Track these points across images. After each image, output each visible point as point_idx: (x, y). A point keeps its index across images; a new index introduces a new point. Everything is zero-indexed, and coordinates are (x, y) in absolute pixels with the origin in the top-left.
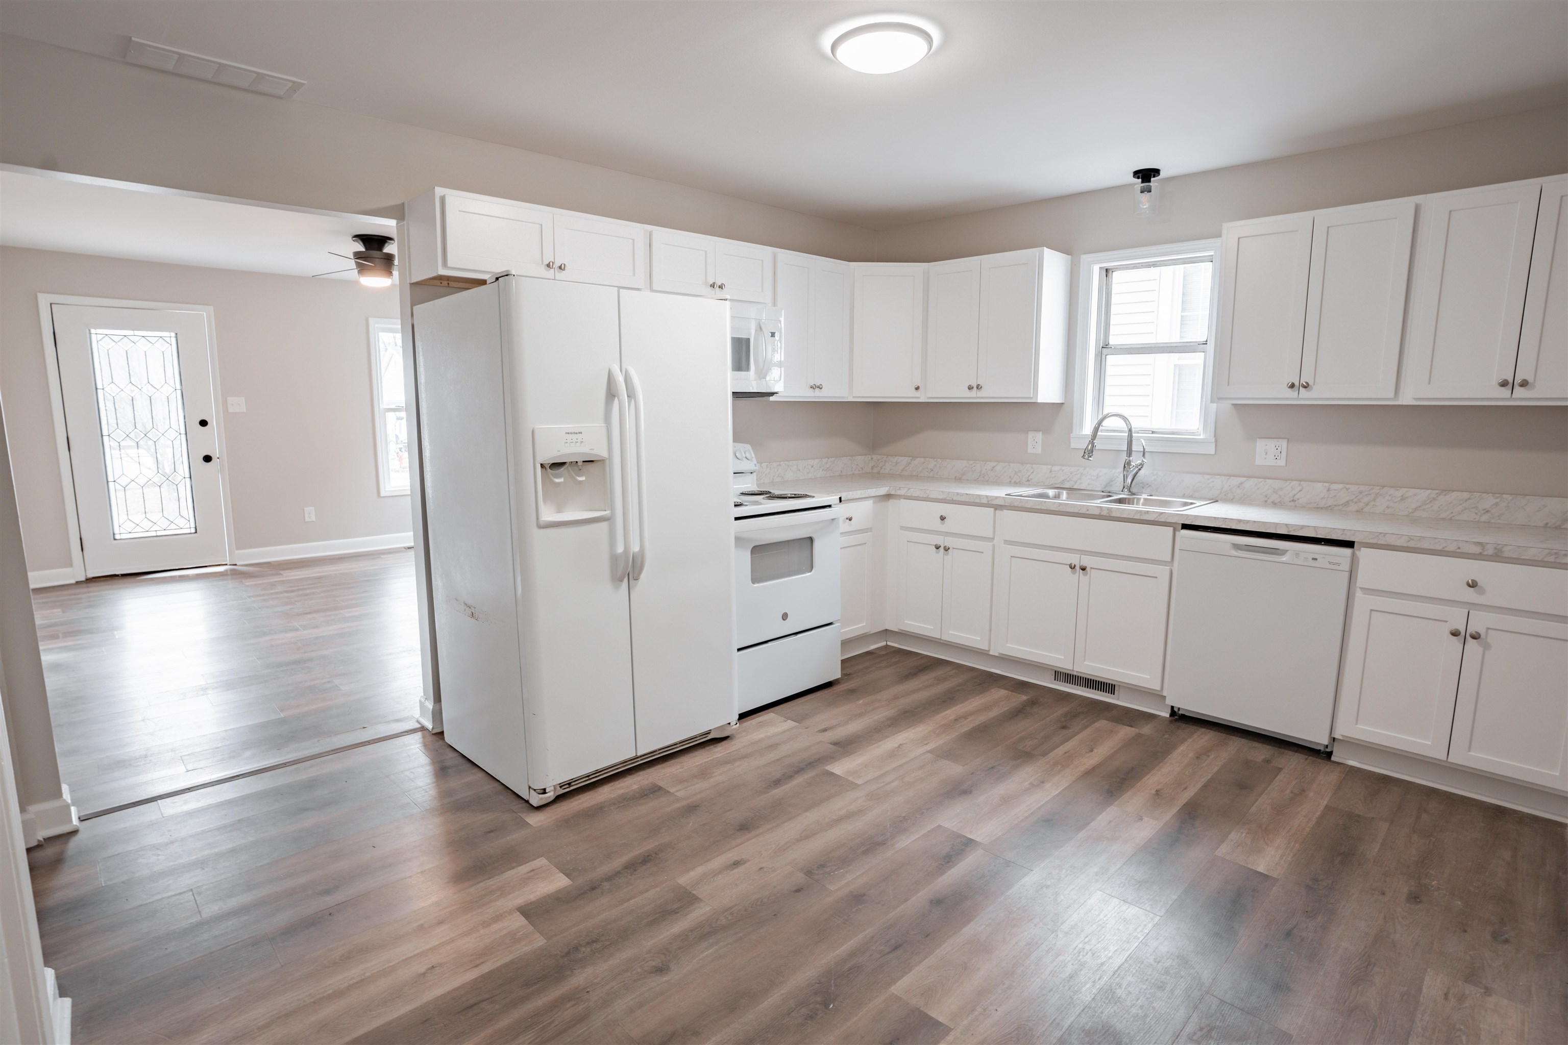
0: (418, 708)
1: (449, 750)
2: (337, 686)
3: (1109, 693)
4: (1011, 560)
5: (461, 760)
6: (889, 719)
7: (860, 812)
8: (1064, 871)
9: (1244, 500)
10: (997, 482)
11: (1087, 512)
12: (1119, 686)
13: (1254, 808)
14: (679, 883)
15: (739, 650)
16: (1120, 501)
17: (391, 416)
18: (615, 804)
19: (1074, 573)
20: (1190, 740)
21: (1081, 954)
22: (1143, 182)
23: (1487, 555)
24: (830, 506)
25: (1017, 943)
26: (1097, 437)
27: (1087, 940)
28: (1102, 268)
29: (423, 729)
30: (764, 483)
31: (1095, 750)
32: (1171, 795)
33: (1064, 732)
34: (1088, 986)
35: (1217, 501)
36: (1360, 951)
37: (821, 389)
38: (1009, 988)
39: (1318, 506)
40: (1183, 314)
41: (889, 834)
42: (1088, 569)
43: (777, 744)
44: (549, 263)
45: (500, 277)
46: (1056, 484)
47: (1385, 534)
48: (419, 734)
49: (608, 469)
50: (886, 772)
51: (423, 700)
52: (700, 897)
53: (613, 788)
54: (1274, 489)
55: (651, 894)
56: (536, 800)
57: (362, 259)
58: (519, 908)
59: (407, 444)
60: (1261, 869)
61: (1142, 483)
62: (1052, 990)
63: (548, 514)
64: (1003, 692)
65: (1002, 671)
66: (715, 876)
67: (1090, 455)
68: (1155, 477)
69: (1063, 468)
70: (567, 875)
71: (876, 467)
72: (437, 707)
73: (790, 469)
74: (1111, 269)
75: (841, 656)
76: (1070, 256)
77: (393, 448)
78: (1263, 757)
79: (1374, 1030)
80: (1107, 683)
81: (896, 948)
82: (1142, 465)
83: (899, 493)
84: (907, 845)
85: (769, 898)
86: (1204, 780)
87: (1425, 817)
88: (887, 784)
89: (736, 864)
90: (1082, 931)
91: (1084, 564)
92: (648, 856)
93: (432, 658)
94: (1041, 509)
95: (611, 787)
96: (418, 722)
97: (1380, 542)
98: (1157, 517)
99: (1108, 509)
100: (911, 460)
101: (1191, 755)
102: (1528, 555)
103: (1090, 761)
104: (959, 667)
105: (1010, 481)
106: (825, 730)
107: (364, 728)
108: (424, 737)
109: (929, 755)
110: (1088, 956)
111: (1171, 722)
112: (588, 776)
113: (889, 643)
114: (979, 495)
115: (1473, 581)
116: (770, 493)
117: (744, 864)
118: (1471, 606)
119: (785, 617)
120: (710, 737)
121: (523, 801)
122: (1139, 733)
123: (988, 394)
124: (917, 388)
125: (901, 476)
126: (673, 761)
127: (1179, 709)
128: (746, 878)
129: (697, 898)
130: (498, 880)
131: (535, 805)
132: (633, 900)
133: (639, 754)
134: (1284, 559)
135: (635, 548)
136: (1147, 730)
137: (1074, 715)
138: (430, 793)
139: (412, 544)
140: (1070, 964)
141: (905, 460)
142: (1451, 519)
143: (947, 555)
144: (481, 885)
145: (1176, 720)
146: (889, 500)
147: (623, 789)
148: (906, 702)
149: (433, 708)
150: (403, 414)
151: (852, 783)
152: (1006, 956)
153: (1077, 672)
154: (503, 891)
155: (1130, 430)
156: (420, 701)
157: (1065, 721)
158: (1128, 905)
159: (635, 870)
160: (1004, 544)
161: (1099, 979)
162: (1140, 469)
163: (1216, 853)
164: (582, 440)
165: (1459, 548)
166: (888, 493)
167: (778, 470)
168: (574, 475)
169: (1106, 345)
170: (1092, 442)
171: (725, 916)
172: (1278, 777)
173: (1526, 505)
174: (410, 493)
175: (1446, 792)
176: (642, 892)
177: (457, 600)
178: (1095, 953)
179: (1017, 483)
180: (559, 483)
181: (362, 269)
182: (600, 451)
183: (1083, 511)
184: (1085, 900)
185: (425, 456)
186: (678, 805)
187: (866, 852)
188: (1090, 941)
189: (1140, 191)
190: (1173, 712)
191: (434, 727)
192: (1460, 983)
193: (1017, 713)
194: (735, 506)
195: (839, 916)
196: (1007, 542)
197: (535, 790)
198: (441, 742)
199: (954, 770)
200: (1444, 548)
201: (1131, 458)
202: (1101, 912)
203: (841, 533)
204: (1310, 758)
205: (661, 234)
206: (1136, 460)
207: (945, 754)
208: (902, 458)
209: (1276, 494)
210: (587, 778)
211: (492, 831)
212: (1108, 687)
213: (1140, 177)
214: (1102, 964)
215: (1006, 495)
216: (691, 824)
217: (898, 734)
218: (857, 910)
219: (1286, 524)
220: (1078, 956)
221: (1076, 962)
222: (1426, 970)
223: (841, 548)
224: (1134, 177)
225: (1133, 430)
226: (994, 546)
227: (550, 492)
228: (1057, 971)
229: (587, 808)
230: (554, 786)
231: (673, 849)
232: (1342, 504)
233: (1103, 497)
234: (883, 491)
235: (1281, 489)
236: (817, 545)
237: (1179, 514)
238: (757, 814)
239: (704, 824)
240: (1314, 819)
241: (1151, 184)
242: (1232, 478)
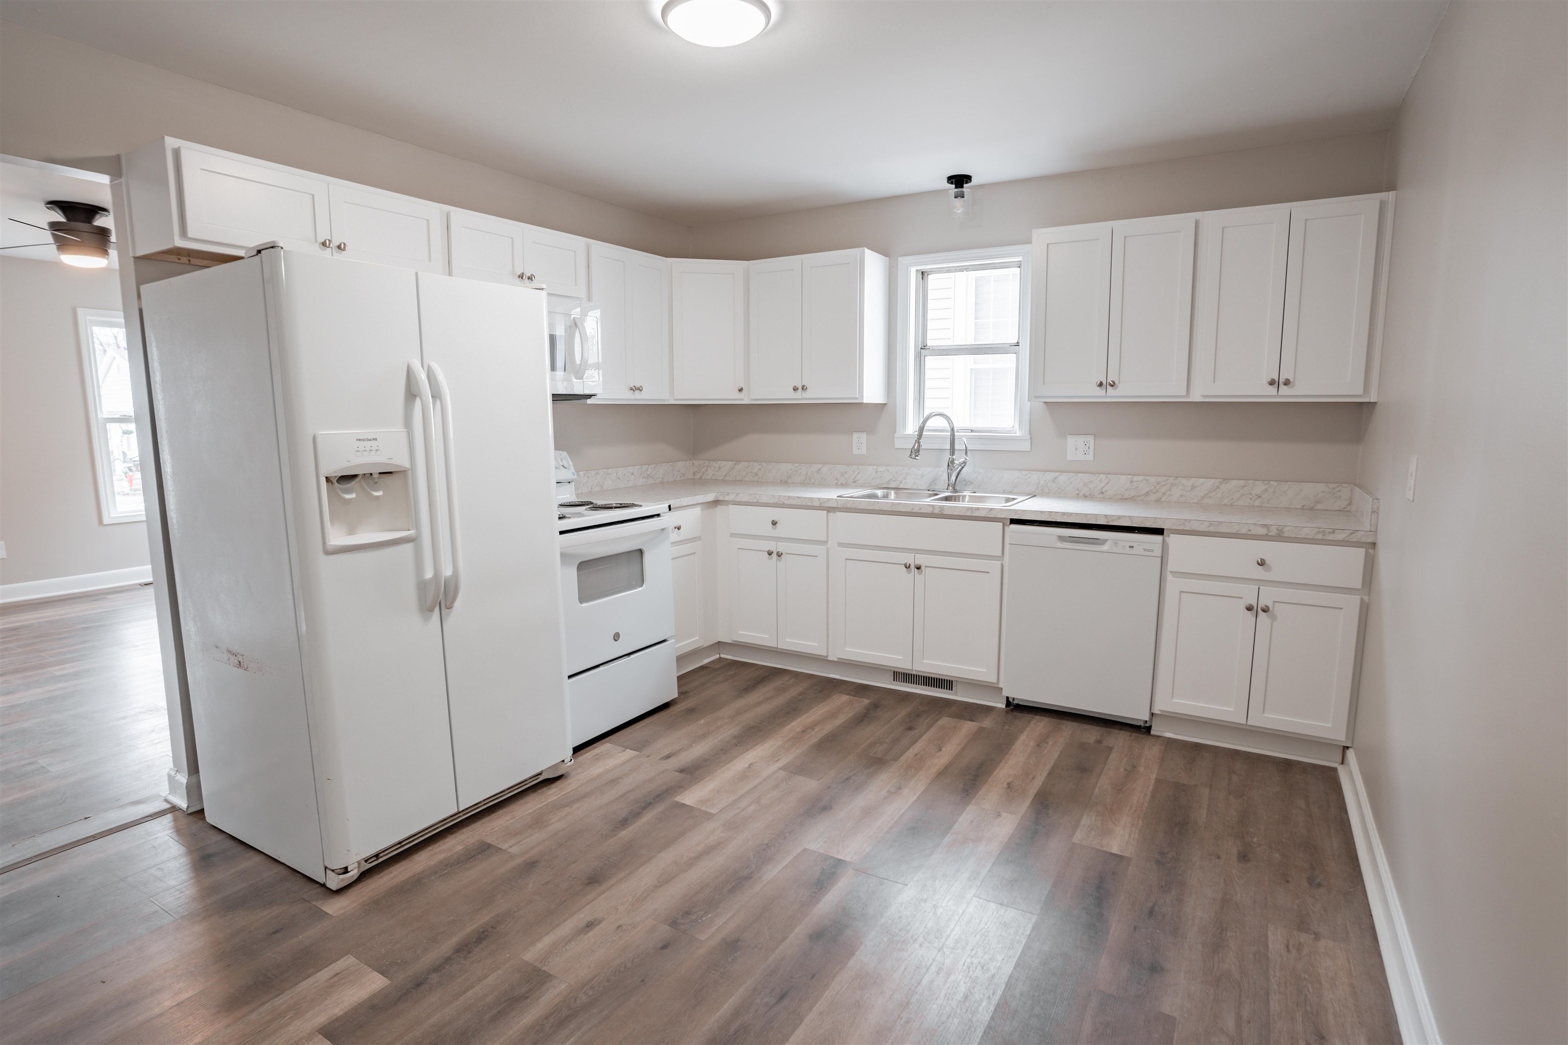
0: (166, 783)
1: (212, 831)
2: (43, 767)
3: (947, 689)
4: (846, 562)
5: (231, 843)
6: (735, 737)
7: (719, 845)
8: (938, 880)
9: (1059, 494)
10: (823, 484)
11: (920, 511)
12: (957, 681)
13: (1097, 791)
14: (524, 960)
15: (570, 677)
16: (947, 499)
17: (114, 430)
18: (436, 873)
19: (909, 572)
20: (1028, 729)
21: (971, 969)
22: (956, 187)
23: (1271, 536)
24: (658, 515)
25: (906, 969)
26: (923, 436)
27: (973, 952)
28: (918, 270)
29: (174, 809)
30: (582, 493)
31: (944, 749)
32: (1022, 786)
33: (911, 733)
34: (984, 1004)
35: (1035, 496)
36: (1213, 917)
37: (641, 391)
38: (908, 1022)
39: (1123, 497)
40: (976, 321)
41: (754, 865)
42: (923, 568)
43: (618, 778)
44: (325, 241)
45: (263, 250)
46: (882, 484)
47: (1190, 521)
48: (169, 818)
49: (410, 482)
50: (741, 796)
51: (173, 773)
52: (552, 973)
53: (432, 853)
54: (1085, 483)
55: (491, 979)
56: (334, 882)
57: (63, 231)
58: (321, 1028)
59: (139, 462)
60: (1115, 850)
61: (965, 480)
62: (950, 1015)
63: (337, 537)
64: (845, 698)
65: (841, 676)
66: (566, 944)
67: (917, 454)
68: (977, 474)
69: (888, 468)
70: (382, 973)
71: (698, 473)
72: (194, 779)
73: (610, 478)
74: (927, 272)
75: (677, 672)
76: (888, 258)
77: (119, 467)
78: (1094, 738)
79: (1240, 996)
80: (944, 680)
81: (782, 997)
82: (965, 463)
83: (727, 498)
84: (775, 876)
85: (632, 961)
86: (1048, 768)
87: (1235, 778)
88: (743, 810)
89: (590, 925)
90: (967, 944)
91: (918, 562)
92: (483, 932)
93: (184, 721)
94: (874, 510)
95: (429, 852)
96: (166, 801)
97: (1186, 528)
98: (988, 513)
99: (940, 507)
100: (735, 464)
101: (1032, 743)
102: (1302, 535)
103: (941, 760)
104: (796, 675)
105: (837, 483)
106: (668, 757)
107: (86, 818)
108: (175, 820)
109: (782, 773)
110: (978, 971)
111: (1007, 712)
112: (400, 843)
113: (722, 656)
114: (811, 498)
115: (1261, 559)
116: (592, 503)
117: (599, 924)
118: (1260, 582)
119: (616, 637)
120: (541, 778)
121: (319, 886)
122: (981, 727)
123: (814, 395)
124: (741, 390)
125: (724, 482)
126: (501, 812)
127: (1014, 699)
128: (603, 941)
129: (549, 975)
130: (290, 996)
131: (334, 889)
132: (470, 991)
133: (461, 810)
134: (1105, 548)
135: (447, 572)
136: (988, 722)
137: (917, 715)
138: (187, 892)
139: (150, 579)
140: (962, 982)
141: (729, 465)
142: (1232, 505)
143: (780, 561)
144: (267, 1006)
145: (1012, 710)
146: (716, 507)
147: (444, 852)
148: (749, 717)
149: (187, 783)
150: (132, 427)
151: (707, 813)
152: (898, 985)
153: (916, 671)
154: (296, 1011)
155: (952, 429)
156: (169, 775)
157: (910, 722)
158: (1004, 908)
159: (469, 953)
160: (838, 546)
161: (993, 994)
162: (963, 467)
163: (1073, 840)
164: (377, 448)
165: (1250, 531)
166: (716, 499)
167: (596, 479)
168: (367, 488)
169: (925, 346)
170: (918, 441)
171: (585, 992)
172: (1111, 756)
173: (1288, 490)
174: (145, 519)
175: (1245, 752)
176: (480, 980)
177: (217, 647)
178: (984, 966)
179: (843, 485)
180: (350, 500)
181: (62, 244)
182: (400, 460)
183: (916, 510)
184: (964, 909)
185: (165, 472)
186: (512, 864)
187: (733, 890)
188: (976, 953)
189: (953, 196)
190: (1008, 703)
191: (190, 805)
192: (1295, 932)
193: (862, 718)
194: (560, 518)
195: (715, 970)
196: (841, 545)
197: (333, 871)
198: (200, 823)
199: (809, 785)
200: (1237, 531)
201: (954, 456)
202: (981, 920)
203: (672, 543)
204: (1134, 734)
205: (459, 215)
206: (959, 459)
207: (798, 769)
208: (725, 463)
209: (1087, 487)
210: (399, 846)
211: (277, 931)
212: (945, 683)
213: (954, 182)
214: (993, 976)
215: (838, 497)
216: (531, 885)
217: (747, 753)
218: (733, 959)
219: (1105, 515)
220: (969, 972)
221: (968, 979)
222: (1267, 925)
223: (672, 559)
224: (948, 182)
225: (955, 429)
226: (828, 549)
227: (340, 511)
228: (951, 994)
229: (401, 882)
230: (357, 862)
231: (513, 918)
232: (1143, 495)
233: (930, 496)
234: (711, 497)
235: (1091, 482)
236: (647, 558)
237: (1008, 509)
238: (607, 862)
239: (547, 883)
240: (1149, 794)
241: (964, 190)
242: (1047, 473)
